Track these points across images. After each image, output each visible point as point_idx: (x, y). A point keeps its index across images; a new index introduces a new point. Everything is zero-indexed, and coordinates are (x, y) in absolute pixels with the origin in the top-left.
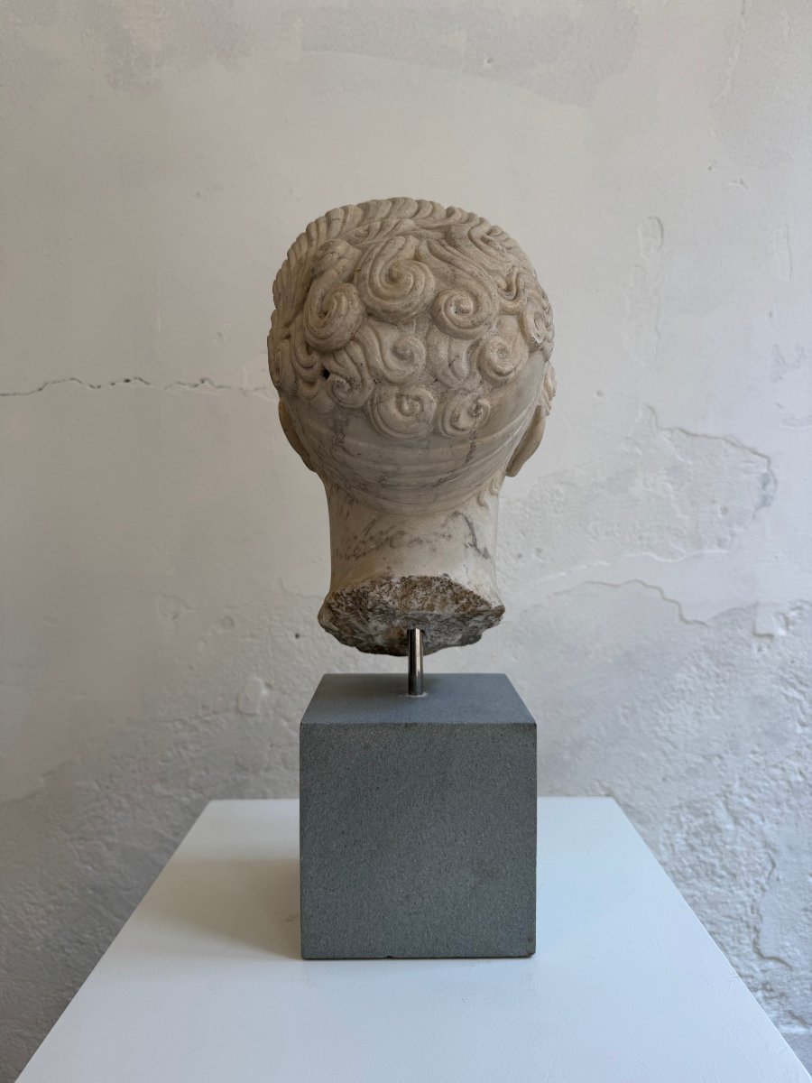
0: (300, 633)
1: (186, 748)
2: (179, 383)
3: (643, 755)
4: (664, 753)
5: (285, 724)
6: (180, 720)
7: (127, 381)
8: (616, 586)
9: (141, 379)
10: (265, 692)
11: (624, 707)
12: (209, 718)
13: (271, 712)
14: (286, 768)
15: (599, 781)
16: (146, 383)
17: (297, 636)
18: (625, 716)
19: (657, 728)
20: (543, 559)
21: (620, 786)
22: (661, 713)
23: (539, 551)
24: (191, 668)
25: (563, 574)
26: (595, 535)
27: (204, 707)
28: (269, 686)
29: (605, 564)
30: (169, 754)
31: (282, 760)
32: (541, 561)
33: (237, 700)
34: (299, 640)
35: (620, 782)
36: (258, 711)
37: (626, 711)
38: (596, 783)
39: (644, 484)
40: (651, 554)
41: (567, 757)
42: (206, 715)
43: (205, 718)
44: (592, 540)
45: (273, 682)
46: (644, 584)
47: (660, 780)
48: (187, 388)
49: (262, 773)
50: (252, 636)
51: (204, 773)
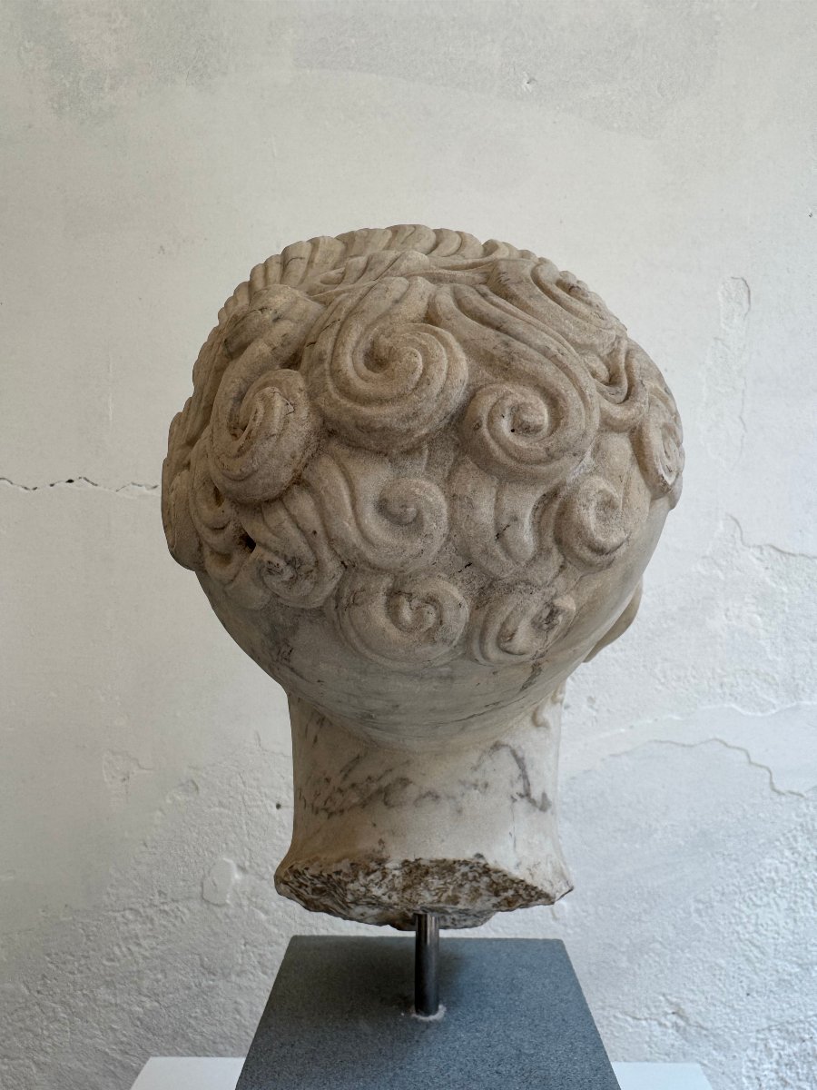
0: (282, 803)
1: (139, 945)
2: (134, 484)
3: (722, 962)
4: (748, 960)
5: (263, 916)
6: (131, 909)
7: (70, 481)
8: (691, 746)
9: (86, 479)
10: (237, 876)
11: (699, 901)
12: (166, 908)
13: (245, 902)
14: (265, 973)
15: (664, 995)
16: (93, 484)
17: (278, 806)
18: (698, 911)
19: (739, 928)
20: (597, 710)
21: (692, 1001)
22: (745, 909)
23: (591, 700)
24: (145, 845)
25: (623, 730)
26: (663, 680)
27: (160, 893)
28: (242, 869)
29: (676, 718)
30: (116, 949)
31: (259, 962)
32: (594, 713)
33: (202, 886)
34: (280, 810)
35: (691, 997)
36: (228, 901)
37: (701, 906)
38: (661, 998)
39: (726, 615)
40: (733, 706)
41: (624, 964)
42: (163, 903)
43: (162, 907)
44: (660, 687)
45: (247, 864)
46: (725, 744)
47: (743, 994)
48: (144, 490)
49: (233, 977)
50: (221, 804)
51: (160, 976)
